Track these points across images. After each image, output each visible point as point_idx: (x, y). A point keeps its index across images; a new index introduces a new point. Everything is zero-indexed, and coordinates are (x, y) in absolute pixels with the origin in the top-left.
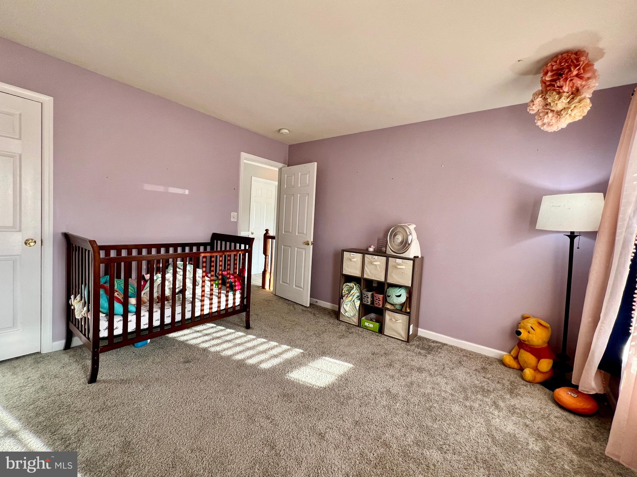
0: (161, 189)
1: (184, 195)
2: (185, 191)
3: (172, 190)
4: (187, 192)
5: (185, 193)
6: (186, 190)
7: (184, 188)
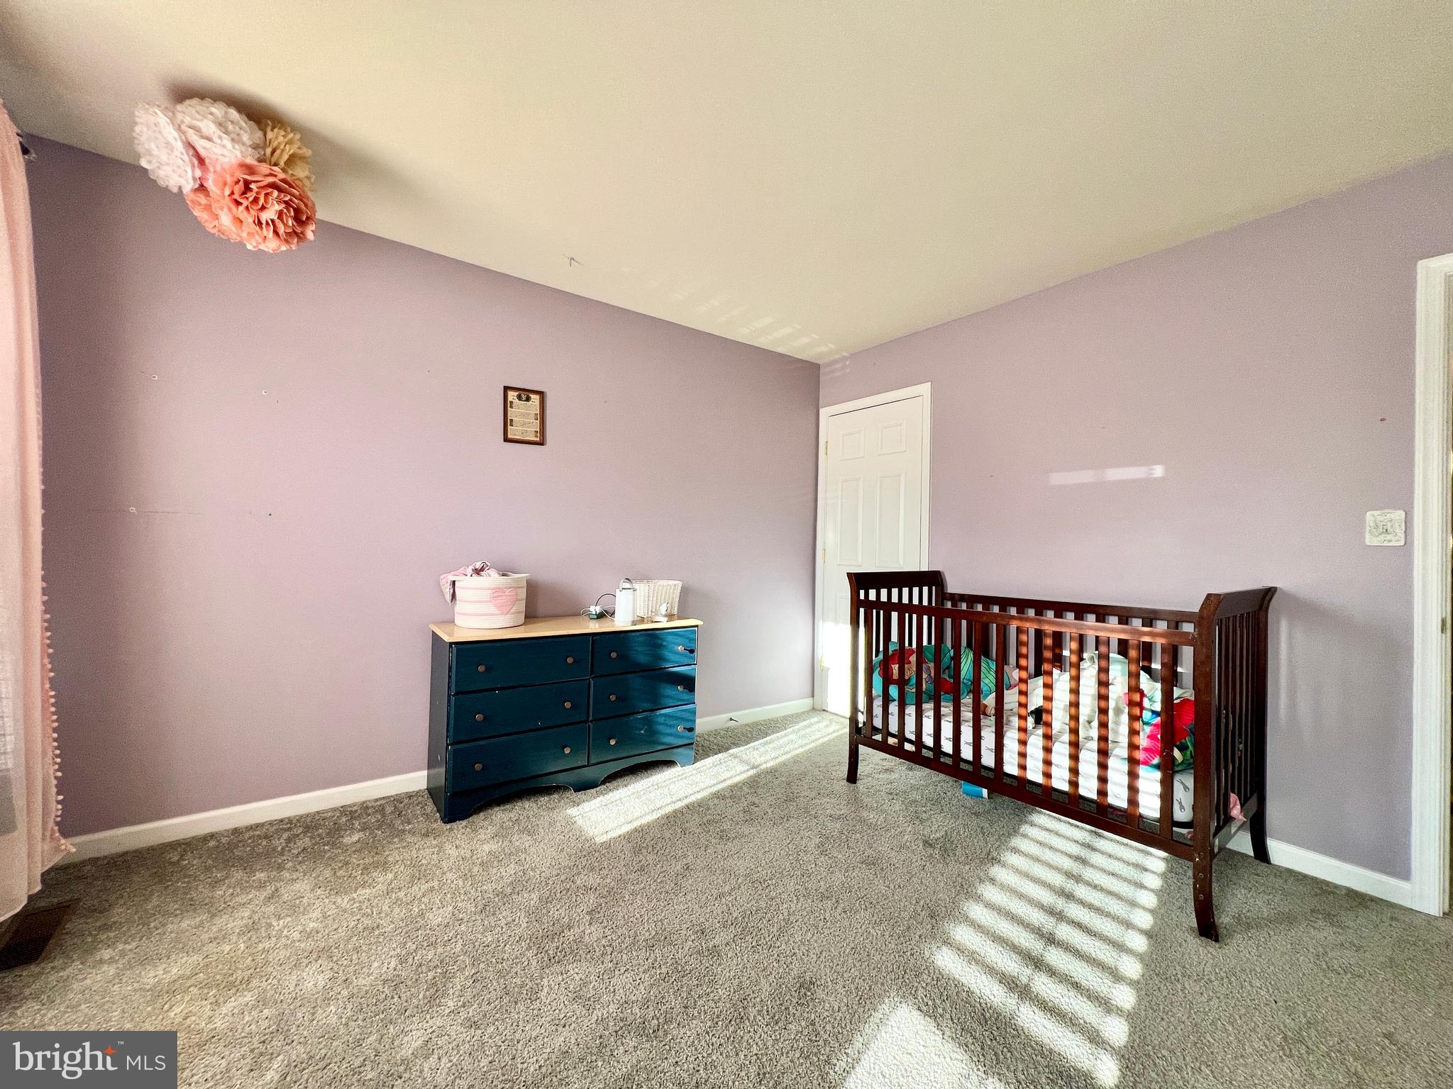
0: (1086, 477)
1: (1149, 481)
2: (1151, 469)
3: (1115, 474)
4: (1158, 471)
5: (1151, 474)
6: (1155, 467)
7: (1150, 461)
